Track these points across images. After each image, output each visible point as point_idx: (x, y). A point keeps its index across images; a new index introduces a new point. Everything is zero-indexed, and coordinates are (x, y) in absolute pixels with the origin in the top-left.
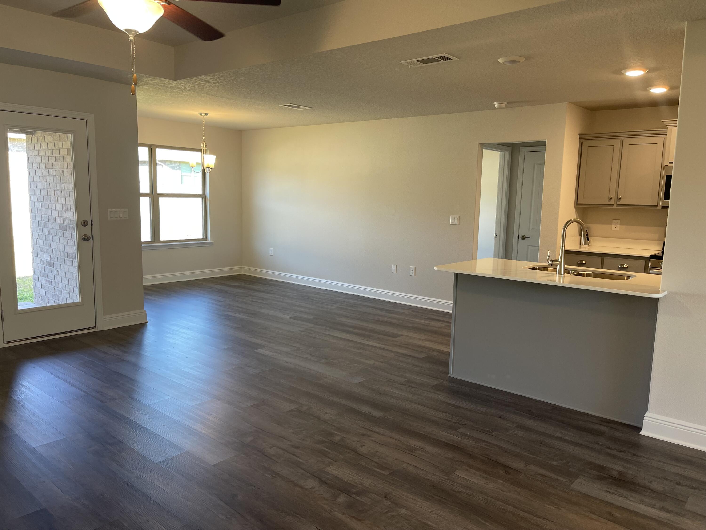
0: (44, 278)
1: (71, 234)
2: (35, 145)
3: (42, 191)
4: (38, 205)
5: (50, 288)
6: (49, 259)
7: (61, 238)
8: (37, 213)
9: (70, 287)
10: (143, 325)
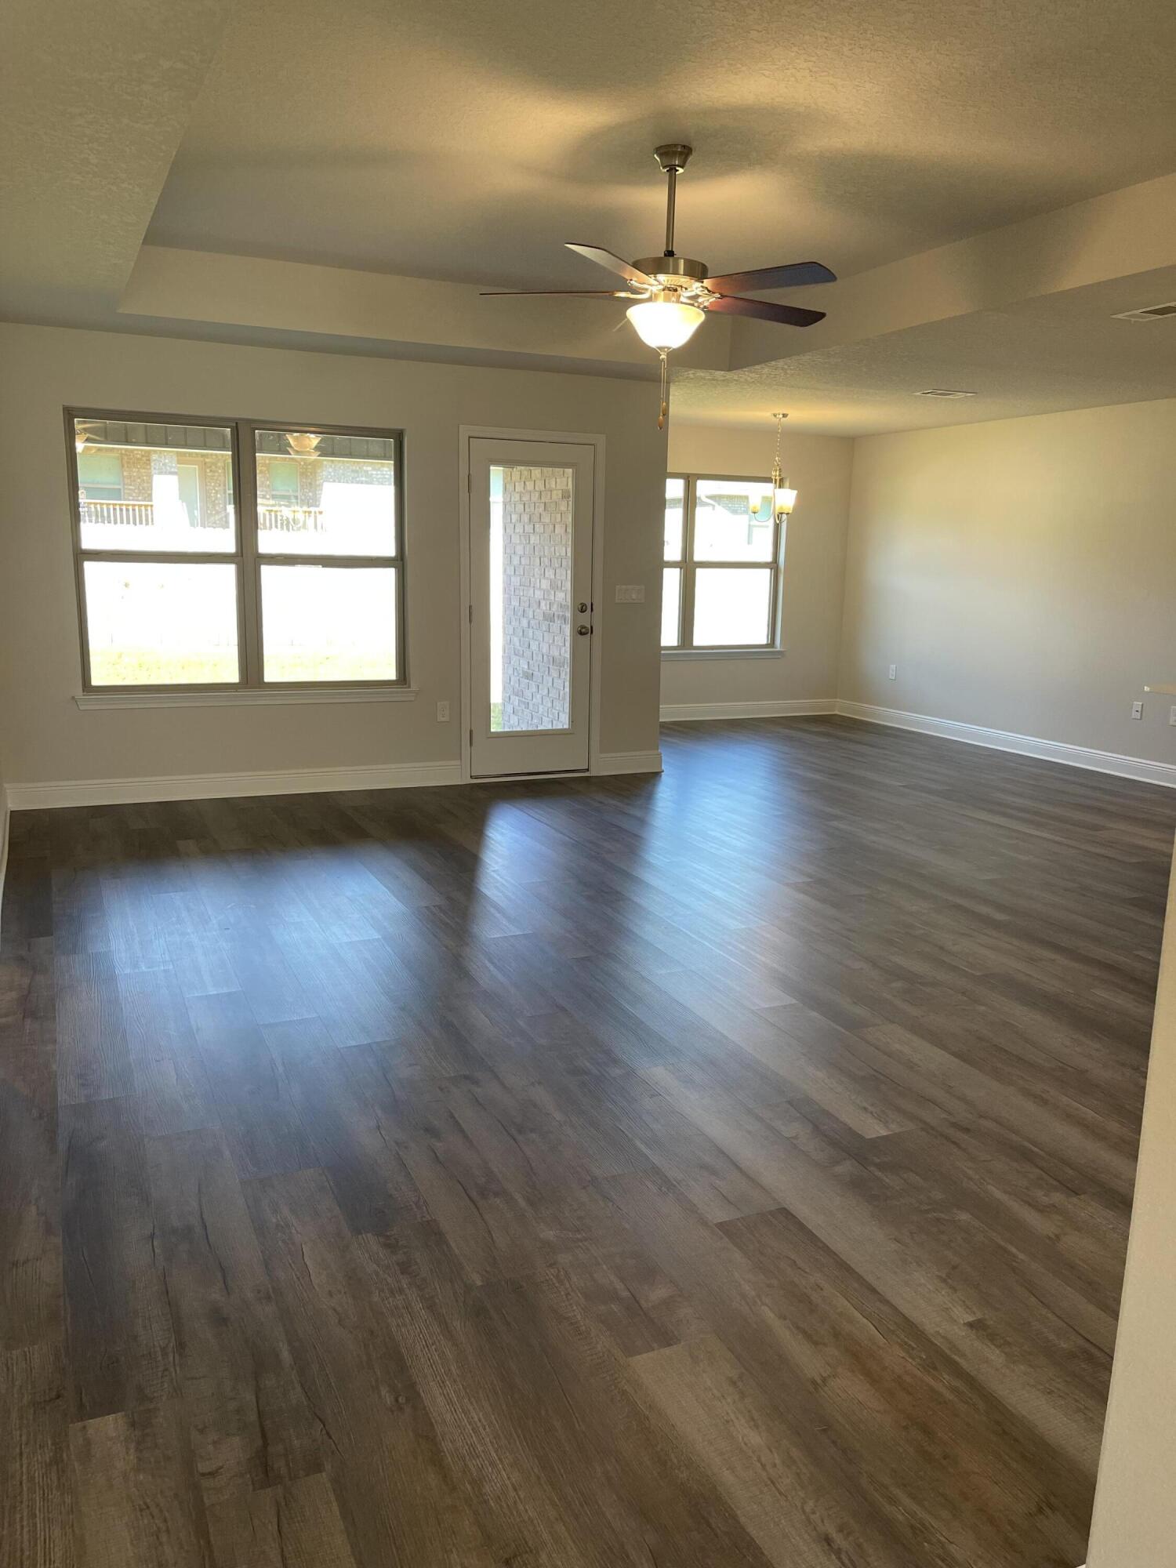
0: (517, 698)
1: (560, 627)
2: (517, 484)
3: (523, 559)
4: (516, 580)
5: (525, 713)
6: (526, 667)
7: (545, 634)
8: (513, 593)
9: (553, 711)
10: (656, 775)
